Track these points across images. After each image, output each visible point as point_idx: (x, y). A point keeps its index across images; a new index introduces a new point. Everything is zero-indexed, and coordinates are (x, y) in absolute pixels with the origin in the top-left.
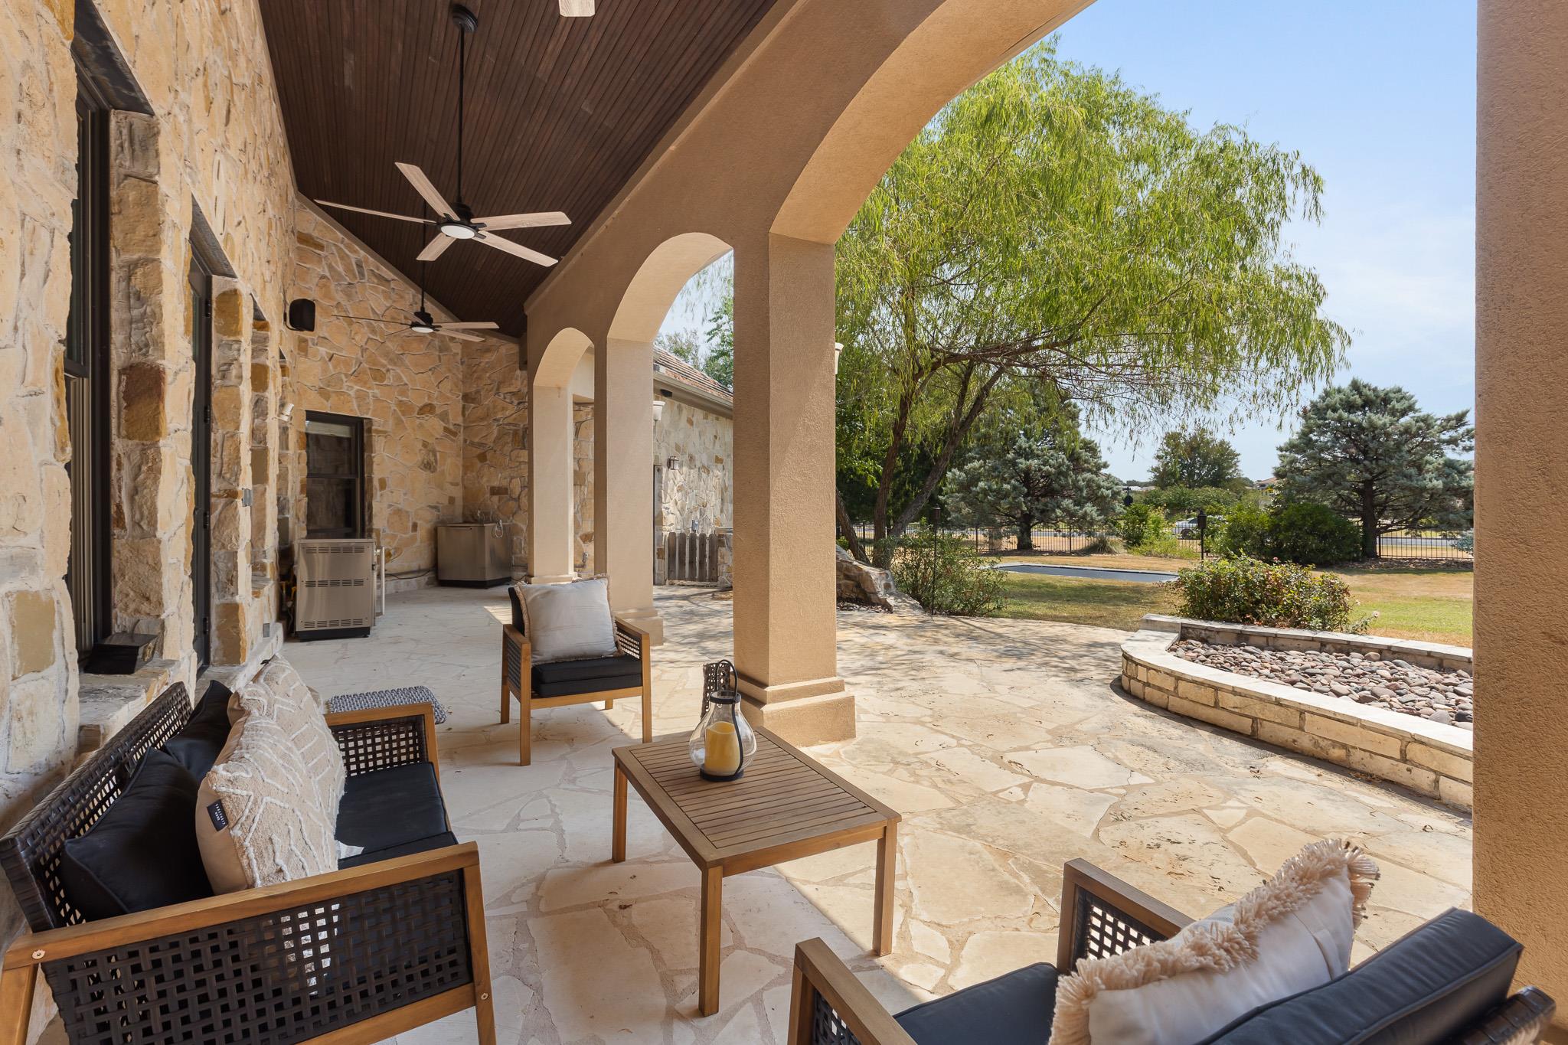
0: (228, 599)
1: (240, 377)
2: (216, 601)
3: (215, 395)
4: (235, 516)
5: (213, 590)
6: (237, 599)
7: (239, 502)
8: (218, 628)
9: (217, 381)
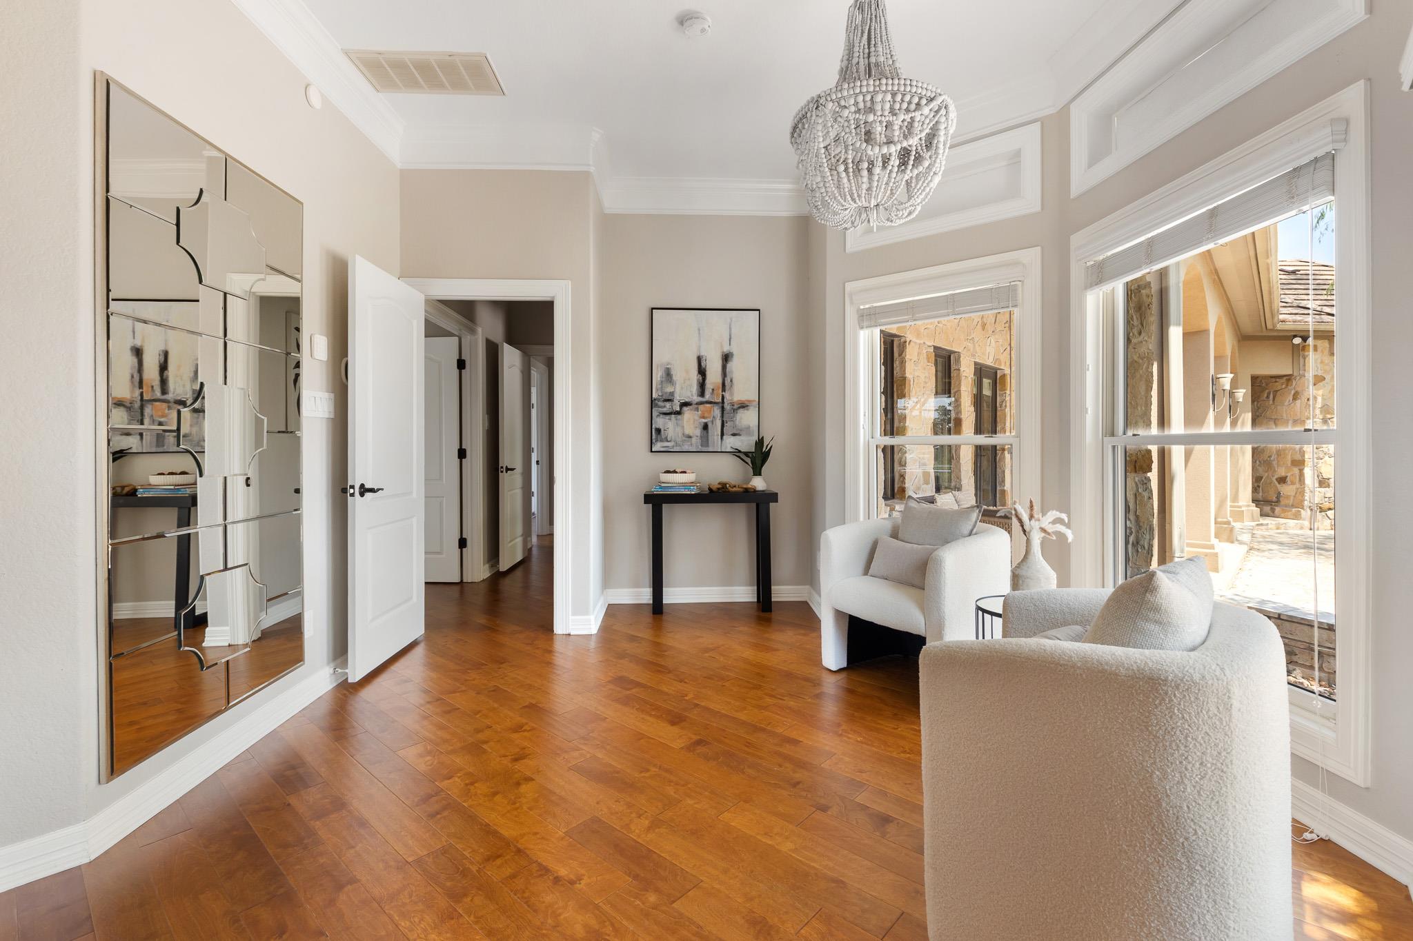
0: (1002, 488)
1: (1006, 406)
2: (998, 488)
3: (998, 413)
4: (1004, 457)
5: (997, 484)
6: (1005, 488)
7: (1006, 452)
8: (999, 498)
9: (999, 409)
